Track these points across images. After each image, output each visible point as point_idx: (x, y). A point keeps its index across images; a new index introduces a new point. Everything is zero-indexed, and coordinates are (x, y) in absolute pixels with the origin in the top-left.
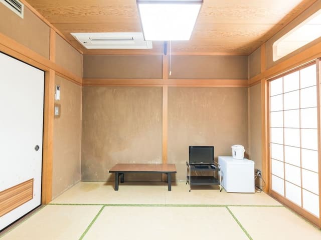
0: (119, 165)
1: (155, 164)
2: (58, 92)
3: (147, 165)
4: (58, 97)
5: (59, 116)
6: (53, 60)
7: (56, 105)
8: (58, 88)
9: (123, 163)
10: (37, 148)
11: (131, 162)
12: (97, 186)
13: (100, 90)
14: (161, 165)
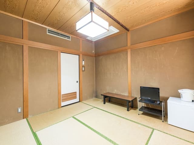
0: (109, 93)
1: (125, 95)
2: (83, 62)
3: (120, 95)
4: (83, 64)
5: (84, 71)
6: (81, 50)
7: (83, 67)
8: (83, 60)
9: (110, 92)
10: (77, 82)
11: (113, 92)
12: (99, 100)
13: (101, 57)
14: (128, 96)
